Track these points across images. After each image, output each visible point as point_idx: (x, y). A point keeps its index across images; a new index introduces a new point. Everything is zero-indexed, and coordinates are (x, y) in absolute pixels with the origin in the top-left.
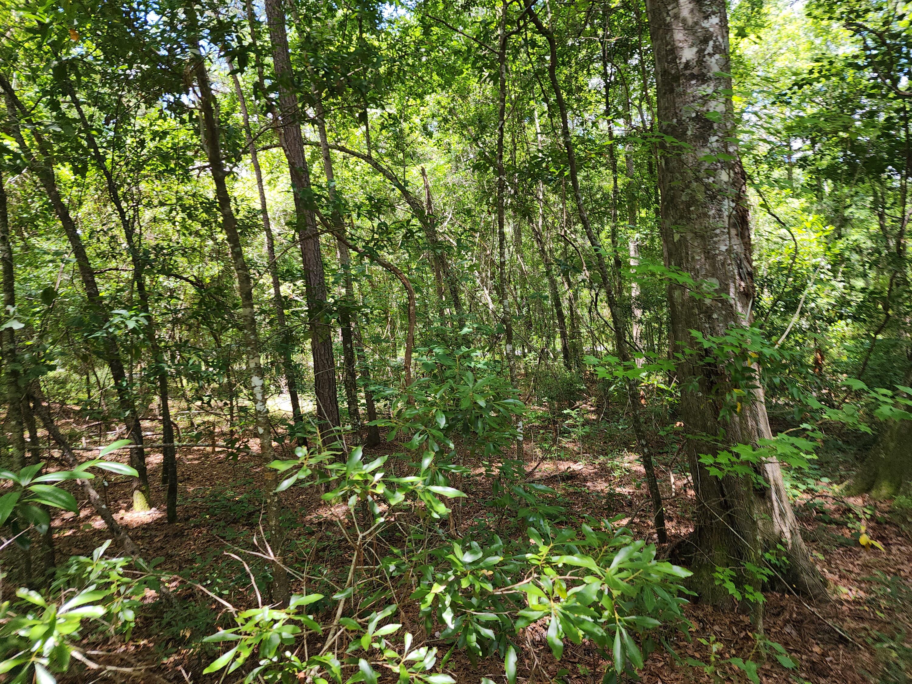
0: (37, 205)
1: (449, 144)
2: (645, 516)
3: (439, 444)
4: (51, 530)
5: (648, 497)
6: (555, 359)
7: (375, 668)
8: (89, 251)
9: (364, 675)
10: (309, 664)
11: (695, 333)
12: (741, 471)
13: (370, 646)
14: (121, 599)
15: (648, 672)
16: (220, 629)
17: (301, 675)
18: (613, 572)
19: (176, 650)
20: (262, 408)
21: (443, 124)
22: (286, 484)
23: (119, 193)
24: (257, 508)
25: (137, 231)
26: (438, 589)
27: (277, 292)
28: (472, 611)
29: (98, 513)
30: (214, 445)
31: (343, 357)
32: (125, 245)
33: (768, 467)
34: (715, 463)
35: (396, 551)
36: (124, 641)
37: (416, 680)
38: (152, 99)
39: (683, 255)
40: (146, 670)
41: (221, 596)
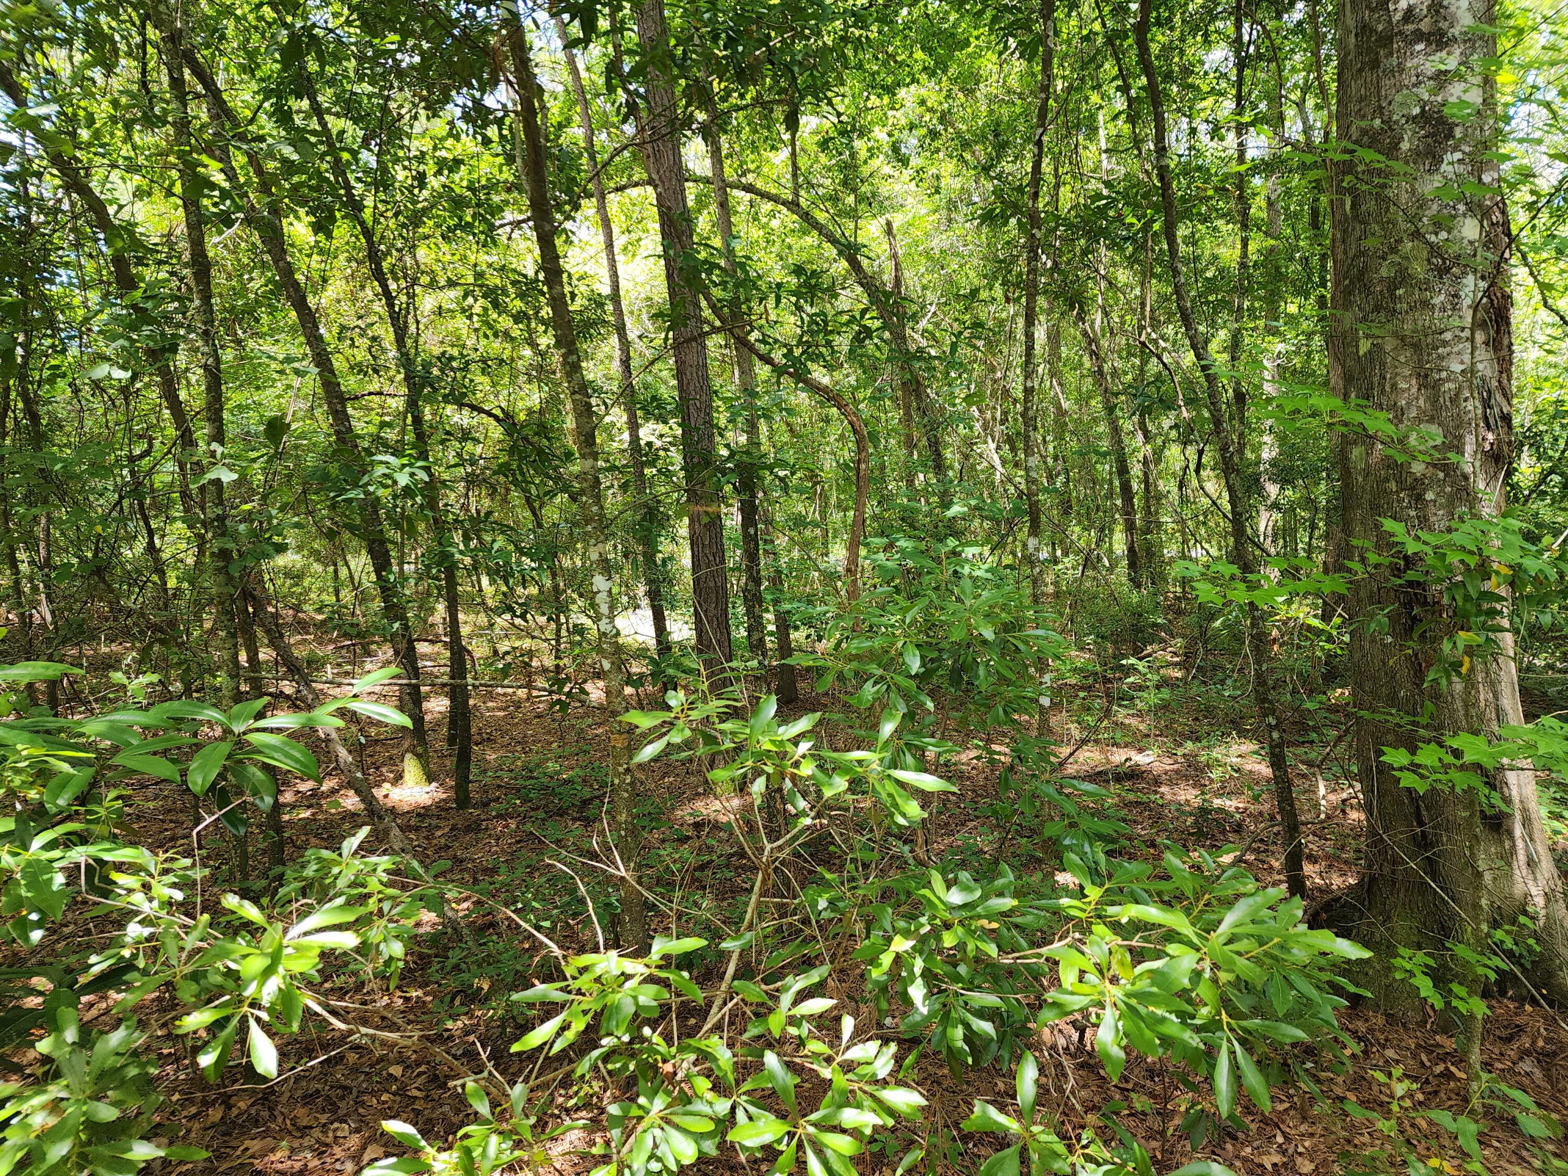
0: (257, 283)
1: (938, 178)
2: (1266, 851)
3: (907, 702)
4: (277, 807)
5: (1272, 818)
6: (1111, 569)
7: (790, 1066)
8: (338, 363)
9: (772, 1077)
10: (681, 1050)
11: (1389, 525)
12: (1461, 781)
13: (783, 1030)
14: (383, 922)
15: (1259, 1118)
16: (536, 982)
17: (668, 1068)
18: (1223, 940)
19: (466, 1009)
20: (609, 627)
21: (928, 141)
22: (649, 752)
23: (385, 265)
24: (596, 793)
25: (412, 328)
26: (901, 945)
27: (635, 438)
28: (957, 987)
29: (350, 785)
30: (529, 686)
31: (738, 552)
32: (393, 353)
33: (1511, 777)
34: (1412, 764)
35: (828, 876)
36: (388, 989)
37: (859, 1093)
38: (437, 102)
39: (1376, 379)
40: (421, 1038)
41: (538, 928)
